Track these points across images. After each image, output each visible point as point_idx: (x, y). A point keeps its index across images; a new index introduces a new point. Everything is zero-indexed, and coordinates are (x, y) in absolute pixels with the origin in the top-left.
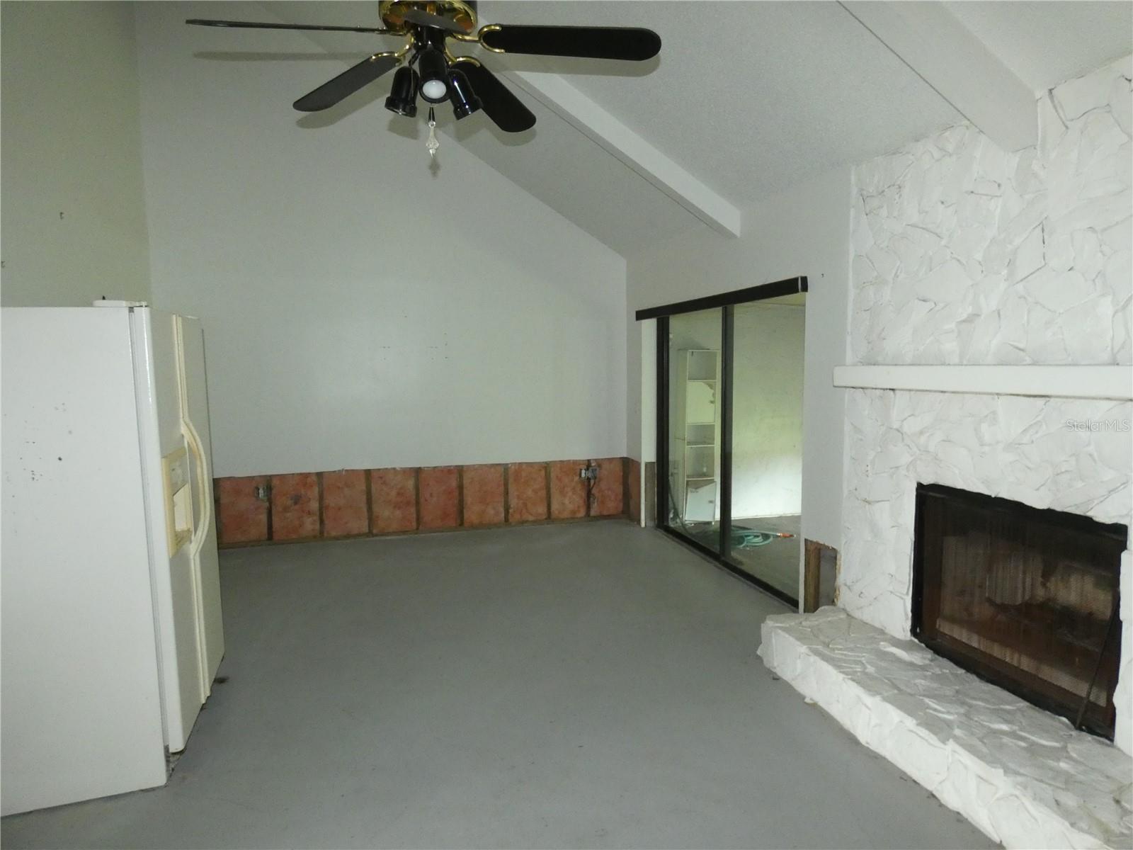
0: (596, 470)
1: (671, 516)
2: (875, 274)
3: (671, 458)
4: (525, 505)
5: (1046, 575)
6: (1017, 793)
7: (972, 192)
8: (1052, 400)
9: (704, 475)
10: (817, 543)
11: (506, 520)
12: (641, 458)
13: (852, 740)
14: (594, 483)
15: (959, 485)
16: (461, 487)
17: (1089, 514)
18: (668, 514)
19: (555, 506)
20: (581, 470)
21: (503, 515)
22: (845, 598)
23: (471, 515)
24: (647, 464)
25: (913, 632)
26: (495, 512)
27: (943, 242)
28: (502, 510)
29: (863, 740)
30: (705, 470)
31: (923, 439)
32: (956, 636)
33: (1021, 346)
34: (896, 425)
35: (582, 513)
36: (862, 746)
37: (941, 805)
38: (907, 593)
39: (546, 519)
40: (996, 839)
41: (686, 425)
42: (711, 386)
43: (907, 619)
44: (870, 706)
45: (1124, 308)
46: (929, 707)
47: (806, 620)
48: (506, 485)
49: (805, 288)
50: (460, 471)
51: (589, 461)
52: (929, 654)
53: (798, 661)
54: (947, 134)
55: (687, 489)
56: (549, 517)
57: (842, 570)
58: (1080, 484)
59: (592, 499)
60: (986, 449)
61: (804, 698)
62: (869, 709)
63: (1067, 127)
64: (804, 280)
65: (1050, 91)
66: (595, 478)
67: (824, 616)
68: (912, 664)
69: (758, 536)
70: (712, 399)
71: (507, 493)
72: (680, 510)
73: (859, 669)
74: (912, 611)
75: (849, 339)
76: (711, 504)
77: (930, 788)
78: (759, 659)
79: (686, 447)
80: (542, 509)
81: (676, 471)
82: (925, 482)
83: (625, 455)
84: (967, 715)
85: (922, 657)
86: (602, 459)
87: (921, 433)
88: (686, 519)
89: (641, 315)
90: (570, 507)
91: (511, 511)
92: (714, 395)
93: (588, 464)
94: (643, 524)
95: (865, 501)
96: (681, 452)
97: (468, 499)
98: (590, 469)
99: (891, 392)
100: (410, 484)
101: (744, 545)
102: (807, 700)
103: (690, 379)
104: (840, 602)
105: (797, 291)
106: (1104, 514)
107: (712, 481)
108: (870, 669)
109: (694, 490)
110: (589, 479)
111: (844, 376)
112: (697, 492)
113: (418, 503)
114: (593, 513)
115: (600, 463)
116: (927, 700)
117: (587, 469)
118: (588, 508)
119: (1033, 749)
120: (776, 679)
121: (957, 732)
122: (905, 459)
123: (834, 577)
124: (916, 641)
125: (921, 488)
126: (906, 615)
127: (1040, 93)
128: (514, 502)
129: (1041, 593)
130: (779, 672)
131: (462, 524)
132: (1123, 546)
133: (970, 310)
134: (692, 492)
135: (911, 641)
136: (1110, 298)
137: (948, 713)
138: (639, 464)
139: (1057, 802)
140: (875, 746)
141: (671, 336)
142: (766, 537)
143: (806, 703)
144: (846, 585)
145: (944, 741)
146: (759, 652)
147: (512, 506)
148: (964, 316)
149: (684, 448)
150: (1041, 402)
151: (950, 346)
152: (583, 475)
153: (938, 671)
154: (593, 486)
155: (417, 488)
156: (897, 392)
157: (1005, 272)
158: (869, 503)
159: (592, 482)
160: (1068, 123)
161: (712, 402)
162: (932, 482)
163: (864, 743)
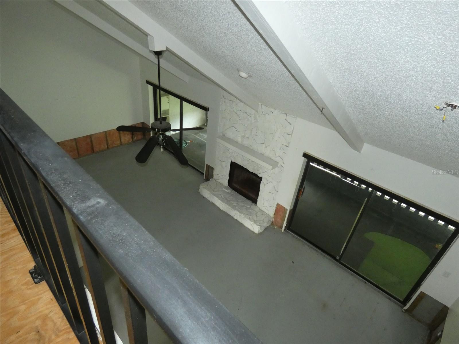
2: (225, 116)
4: (113, 142)
7: (246, 113)
10: (208, 165)
11: (108, 148)
12: (150, 125)
15: (239, 164)
16: (91, 141)
17: (258, 175)
19: (123, 140)
21: (107, 147)
22: (215, 176)
23: (96, 148)
25: (228, 185)
26: (104, 146)
27: (240, 118)
28: (106, 145)
31: (233, 154)
32: (236, 186)
34: (228, 149)
35: (131, 141)
36: (221, 210)
37: (234, 219)
38: (228, 179)
39: (120, 145)
40: (241, 222)
42: (168, 98)
46: (232, 203)
48: (106, 137)
49: (208, 110)
50: (90, 136)
51: (132, 125)
52: (231, 190)
53: (209, 195)
56: (121, 144)
57: (215, 172)
58: (257, 170)
59: (133, 136)
60: (244, 160)
61: (210, 201)
64: (208, 108)
65: (261, 104)
68: (228, 193)
69: (184, 144)
70: (168, 102)
71: (107, 140)
73: (220, 196)
77: (232, 216)
78: (199, 193)
80: (119, 142)
82: (232, 161)
83: (142, 121)
84: (238, 204)
85: (230, 191)
87: (233, 152)
89: (148, 83)
90: (127, 140)
91: (109, 145)
92: (169, 100)
95: (220, 161)
97: (95, 145)
100: (74, 143)
104: (214, 178)
108: (222, 195)
113: (77, 149)
115: (135, 125)
116: (232, 201)
118: (133, 139)
119: (247, 209)
120: (204, 197)
121: (237, 208)
122: (229, 156)
123: (213, 173)
124: (229, 187)
126: (227, 182)
128: (109, 142)
130: (204, 196)
131: (94, 152)
137: (235, 204)
139: (249, 218)
140: (223, 210)
143: (210, 203)
145: (235, 210)
146: (199, 191)
147: (109, 143)
151: (239, 140)
153: (233, 193)
155: (76, 144)
160: (263, 113)
161: (168, 103)
162: (234, 161)
163: (221, 209)
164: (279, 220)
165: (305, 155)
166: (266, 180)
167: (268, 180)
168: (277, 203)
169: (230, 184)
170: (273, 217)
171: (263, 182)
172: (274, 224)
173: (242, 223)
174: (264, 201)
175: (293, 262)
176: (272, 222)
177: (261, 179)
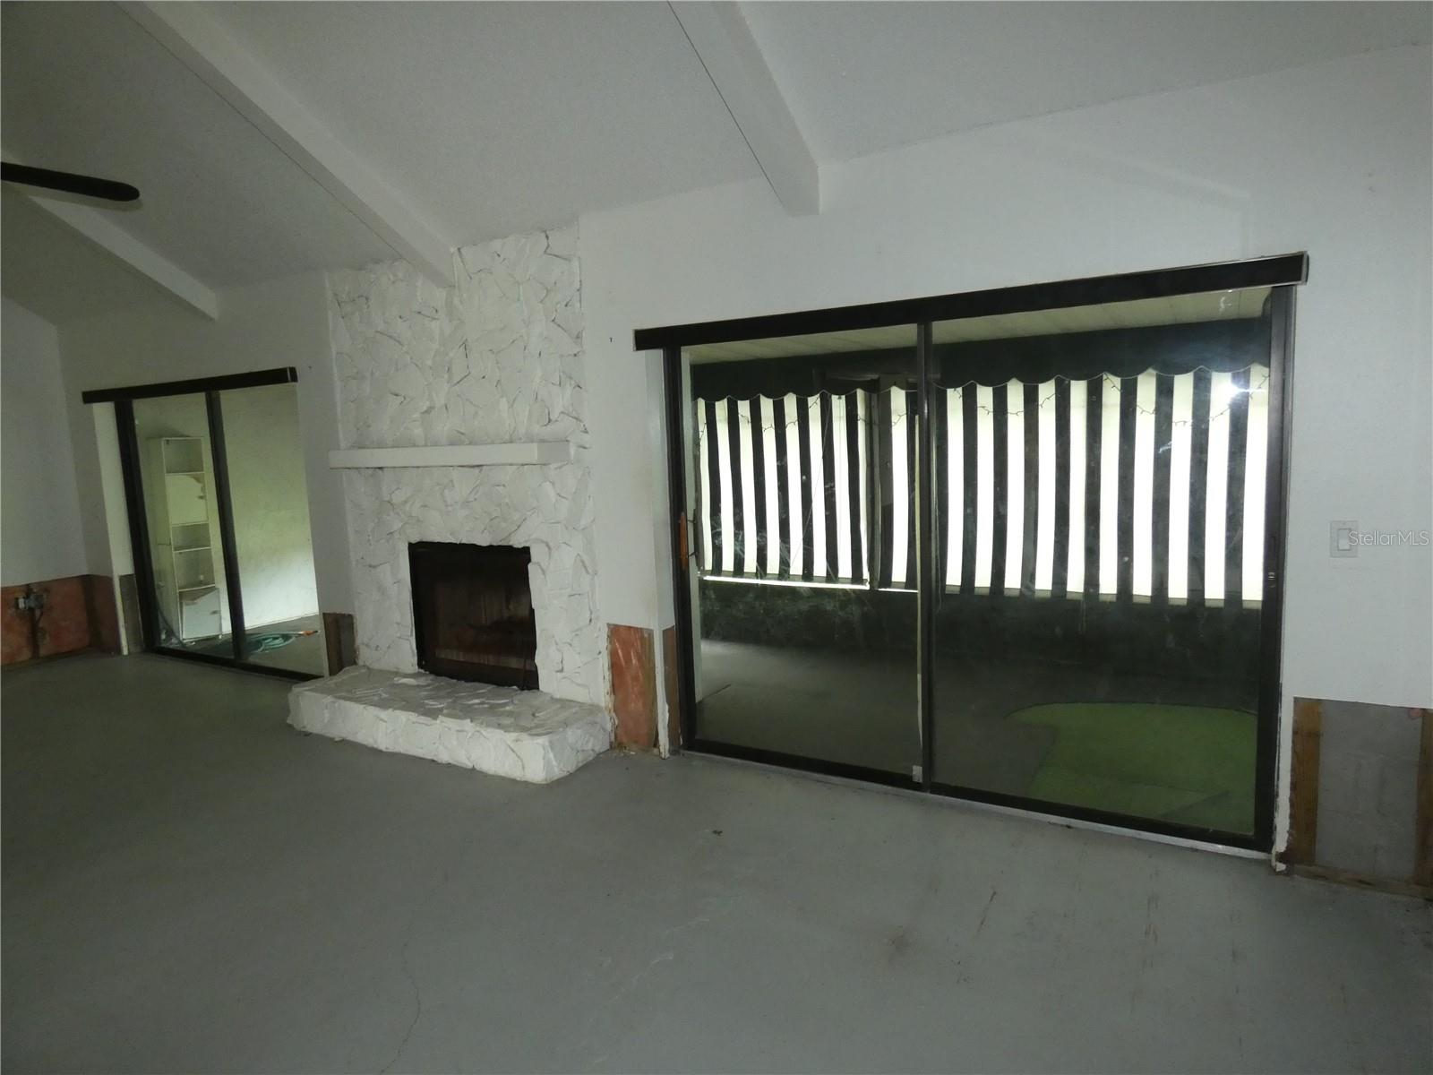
0: (42, 596)
1: (163, 637)
2: (355, 370)
3: (155, 566)
5: (508, 601)
6: (478, 729)
7: (419, 313)
8: (484, 467)
9: (201, 583)
10: (335, 614)
12: (112, 572)
13: (376, 752)
14: (42, 614)
15: (437, 539)
17: (511, 543)
18: (160, 635)
20: (17, 599)
22: (366, 655)
24: (122, 578)
25: (420, 665)
27: (404, 349)
29: (383, 747)
30: (202, 577)
31: (407, 507)
32: (449, 657)
33: (462, 431)
34: (387, 499)
35: (26, 655)
36: (380, 751)
37: (439, 764)
38: (412, 635)
40: (470, 765)
41: (171, 527)
42: (198, 479)
43: (414, 655)
44: (386, 719)
45: (512, 406)
46: (428, 704)
47: (331, 680)
49: (294, 378)
51: (28, 585)
52: (432, 677)
53: (326, 711)
54: (397, 264)
55: (181, 604)
57: (359, 630)
58: (504, 525)
59: (39, 634)
60: (450, 509)
61: (334, 738)
62: (385, 721)
63: (471, 278)
64: (293, 370)
65: (459, 249)
66: (41, 607)
67: (346, 675)
68: (418, 686)
69: (277, 638)
70: (202, 495)
72: (175, 628)
73: (376, 698)
74: (417, 648)
75: (340, 426)
76: (216, 615)
77: (431, 757)
78: (291, 726)
79: (174, 552)
81: (161, 584)
82: (413, 542)
83: (85, 572)
84: (453, 702)
85: (427, 680)
86: (49, 581)
87: (406, 502)
88: (184, 637)
89: (91, 397)
92: (203, 489)
93: (28, 590)
94: (125, 652)
95: (370, 566)
96: (169, 561)
98: (32, 597)
99: (380, 472)
101: (261, 649)
102: (337, 739)
103: (168, 472)
104: (360, 662)
105: (286, 381)
106: (518, 543)
107: (213, 589)
108: (384, 696)
109: (190, 602)
110: (31, 610)
111: (338, 459)
112: (194, 604)
114: (43, 652)
115: (46, 587)
116: (426, 701)
117: (27, 597)
118: (36, 647)
119: (492, 707)
120: (307, 734)
121: (445, 711)
122: (397, 525)
123: (353, 641)
124: (422, 671)
125: (412, 547)
126: (413, 652)
127: (453, 250)
129: (506, 614)
130: (309, 729)
132: (529, 560)
133: (428, 404)
134: (187, 605)
135: (419, 672)
136: (505, 399)
137: (441, 704)
138: (109, 580)
139: (499, 725)
140: (392, 747)
141: (137, 422)
142: (286, 637)
143: (335, 743)
144: (363, 644)
145: (436, 719)
146: (290, 722)
148: (425, 408)
149: (172, 553)
150: (477, 470)
151: (418, 432)
152: (22, 604)
153: (437, 684)
154: (39, 619)
156: (385, 470)
157: (446, 376)
158: (375, 567)
159: (38, 613)
160: (472, 276)
161: (201, 497)
162: (418, 540)
163: (384, 750)
164: (636, 706)
165: (645, 339)
166: (544, 545)
167: (551, 544)
168: (609, 625)
169: (428, 659)
170: (611, 706)
171: (538, 564)
172: (625, 740)
173: (473, 769)
174: (558, 650)
175: (715, 832)
176: (613, 738)
177: (525, 553)
